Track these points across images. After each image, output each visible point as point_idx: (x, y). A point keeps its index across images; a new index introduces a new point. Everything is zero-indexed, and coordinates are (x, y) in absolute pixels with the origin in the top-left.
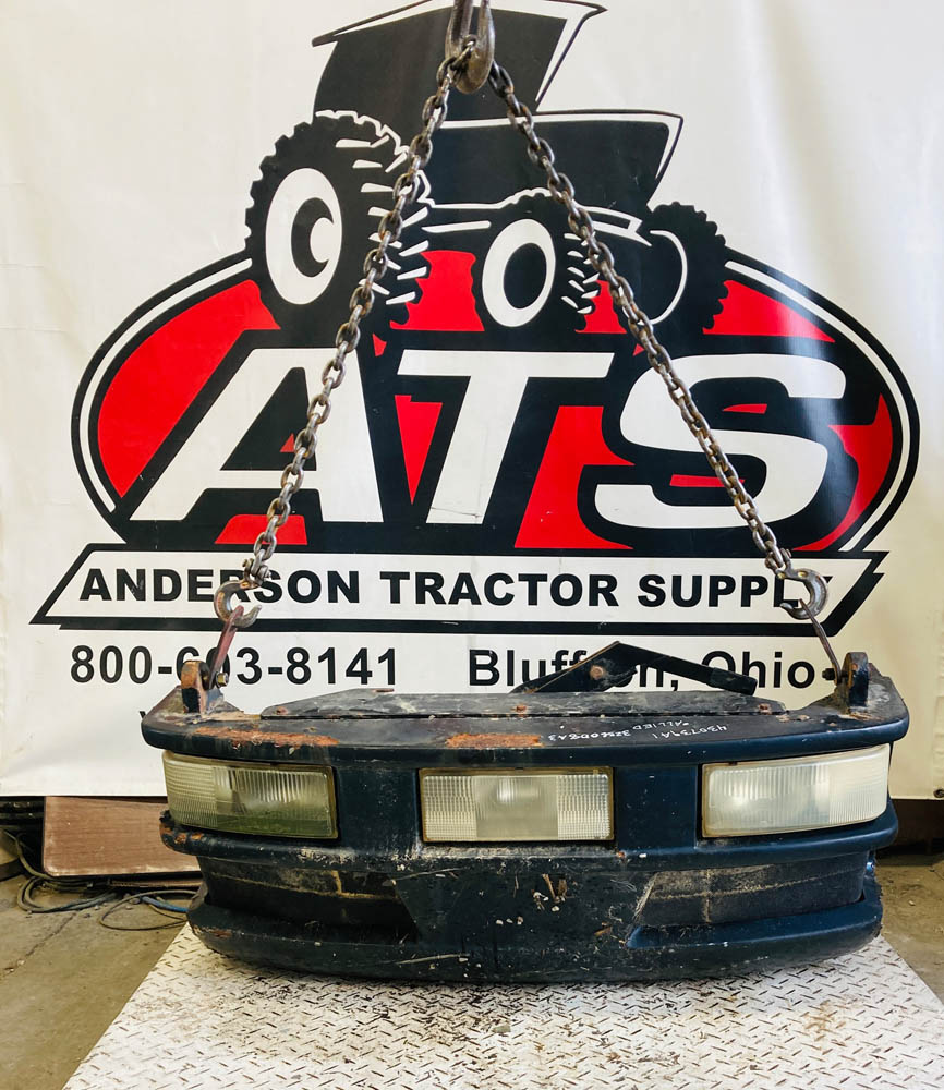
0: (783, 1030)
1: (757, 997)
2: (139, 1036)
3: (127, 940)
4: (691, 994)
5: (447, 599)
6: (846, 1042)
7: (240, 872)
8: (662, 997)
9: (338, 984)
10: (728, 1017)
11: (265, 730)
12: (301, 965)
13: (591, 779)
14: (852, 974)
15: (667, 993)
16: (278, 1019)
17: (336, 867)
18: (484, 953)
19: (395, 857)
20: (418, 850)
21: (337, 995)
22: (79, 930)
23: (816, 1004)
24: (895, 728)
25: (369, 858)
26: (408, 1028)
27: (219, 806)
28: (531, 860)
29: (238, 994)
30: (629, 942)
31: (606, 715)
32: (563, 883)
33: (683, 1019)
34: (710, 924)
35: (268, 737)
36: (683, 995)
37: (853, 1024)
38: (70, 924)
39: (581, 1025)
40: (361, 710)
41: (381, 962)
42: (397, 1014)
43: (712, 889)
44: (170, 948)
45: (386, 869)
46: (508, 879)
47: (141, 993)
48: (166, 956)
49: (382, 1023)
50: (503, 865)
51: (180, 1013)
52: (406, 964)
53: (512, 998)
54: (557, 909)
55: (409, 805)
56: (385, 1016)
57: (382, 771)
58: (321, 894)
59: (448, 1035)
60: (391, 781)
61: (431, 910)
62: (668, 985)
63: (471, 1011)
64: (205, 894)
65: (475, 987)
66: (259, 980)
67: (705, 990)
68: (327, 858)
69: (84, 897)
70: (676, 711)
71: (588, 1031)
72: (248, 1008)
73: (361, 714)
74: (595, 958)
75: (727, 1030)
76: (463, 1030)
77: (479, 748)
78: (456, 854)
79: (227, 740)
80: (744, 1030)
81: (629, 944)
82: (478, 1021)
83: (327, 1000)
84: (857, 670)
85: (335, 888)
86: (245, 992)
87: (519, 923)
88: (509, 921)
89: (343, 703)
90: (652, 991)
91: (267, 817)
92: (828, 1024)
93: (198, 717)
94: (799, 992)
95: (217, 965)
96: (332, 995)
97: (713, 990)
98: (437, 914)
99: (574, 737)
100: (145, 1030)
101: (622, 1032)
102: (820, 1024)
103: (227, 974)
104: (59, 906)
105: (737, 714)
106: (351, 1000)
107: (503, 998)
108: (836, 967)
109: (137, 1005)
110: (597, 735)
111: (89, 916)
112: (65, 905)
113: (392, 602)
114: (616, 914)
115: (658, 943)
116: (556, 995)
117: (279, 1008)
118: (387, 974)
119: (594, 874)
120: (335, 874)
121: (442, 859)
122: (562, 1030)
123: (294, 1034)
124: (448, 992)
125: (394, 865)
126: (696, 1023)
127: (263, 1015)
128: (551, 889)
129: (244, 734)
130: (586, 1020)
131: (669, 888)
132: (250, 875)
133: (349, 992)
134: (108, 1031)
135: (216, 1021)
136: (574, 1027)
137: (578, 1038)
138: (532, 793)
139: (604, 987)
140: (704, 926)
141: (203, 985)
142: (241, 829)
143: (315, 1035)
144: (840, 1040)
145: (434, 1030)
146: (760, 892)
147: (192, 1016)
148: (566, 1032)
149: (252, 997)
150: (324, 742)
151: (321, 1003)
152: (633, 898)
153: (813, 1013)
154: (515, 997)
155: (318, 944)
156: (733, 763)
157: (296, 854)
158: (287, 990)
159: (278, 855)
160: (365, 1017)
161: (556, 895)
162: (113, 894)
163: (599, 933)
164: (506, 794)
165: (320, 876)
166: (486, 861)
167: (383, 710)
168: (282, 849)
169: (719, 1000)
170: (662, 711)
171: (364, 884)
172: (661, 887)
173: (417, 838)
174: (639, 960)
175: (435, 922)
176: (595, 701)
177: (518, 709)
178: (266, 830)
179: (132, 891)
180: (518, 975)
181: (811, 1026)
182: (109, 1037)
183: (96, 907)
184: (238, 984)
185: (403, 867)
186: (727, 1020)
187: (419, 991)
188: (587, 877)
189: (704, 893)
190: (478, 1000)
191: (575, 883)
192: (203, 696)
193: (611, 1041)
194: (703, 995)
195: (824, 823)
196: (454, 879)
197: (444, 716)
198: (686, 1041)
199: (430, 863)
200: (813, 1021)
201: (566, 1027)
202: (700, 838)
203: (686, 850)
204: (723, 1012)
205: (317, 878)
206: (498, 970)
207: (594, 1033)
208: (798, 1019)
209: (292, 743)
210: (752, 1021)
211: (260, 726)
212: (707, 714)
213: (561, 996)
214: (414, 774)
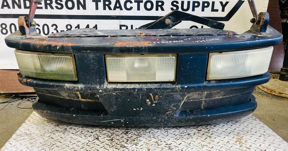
0: (228, 143)
1: (216, 131)
2: (15, 146)
3: (23, 112)
4: (195, 131)
5: (113, 9)
6: (250, 148)
7: (47, 92)
8: (186, 132)
9: (82, 127)
10: (208, 139)
11: (49, 41)
12: (70, 122)
13: (169, 58)
14: (243, 123)
15: (187, 130)
16: (62, 140)
17: (78, 90)
18: (129, 119)
19: (98, 87)
20: (106, 85)
21: (82, 131)
22: (9, 109)
23: (236, 133)
24: (279, 39)
25: (89, 87)
26: (105, 143)
27: (36, 69)
28: (146, 88)
29: (50, 131)
30: (177, 115)
31: (173, 36)
32: (157, 96)
33: (194, 139)
34: (203, 109)
35: (49, 43)
36: (192, 131)
37: (250, 140)
38: (7, 107)
39: (161, 141)
40: (84, 34)
41: (95, 121)
42: (101, 138)
43: (206, 98)
44: (31, 115)
45: (95, 91)
46: (138, 95)
47: (19, 130)
48: (29, 118)
49: (96, 141)
50: (136, 90)
51: (30, 138)
52: (104, 122)
53: (138, 132)
54: (154, 105)
55: (102, 68)
56: (97, 139)
57: (91, 56)
58: (74, 99)
59: (118, 145)
60: (95, 59)
61: (111, 105)
62: (187, 127)
63: (125, 137)
64: (38, 99)
65: (126, 128)
66: (57, 126)
67: (199, 129)
68: (74, 87)
69: (12, 99)
70: (198, 34)
71: (164, 144)
72: (53, 136)
73: (84, 36)
74: (165, 120)
75: (209, 143)
76: (123, 143)
77: (128, 46)
78: (120, 86)
79: (34, 44)
80: (215, 143)
81: (177, 116)
82: (128, 140)
83: (79, 133)
84: (265, 19)
85: (78, 98)
86: (52, 130)
87: (141, 110)
88: (138, 109)
89: (77, 32)
90: (182, 130)
91: (52, 73)
92: (242, 141)
93: (25, 37)
94: (229, 129)
95: (45, 121)
96: (80, 131)
97: (202, 129)
98: (113, 107)
99: (163, 42)
100: (18, 144)
101: (175, 144)
102: (239, 140)
103: (47, 124)
104: (4, 101)
105: (220, 35)
106: (86, 133)
107: (135, 132)
108: (238, 121)
109: (17, 135)
110: (171, 42)
111: (12, 104)
112: (6, 101)
113: (96, 10)
114: (174, 106)
115: (186, 116)
116: (152, 131)
117: (63, 136)
118: (98, 125)
119: (168, 93)
120: (78, 93)
121: (115, 88)
122: (155, 143)
123: (67, 145)
124: (117, 130)
125: (98, 90)
126: (199, 141)
127: (58, 138)
128: (153, 98)
129: (41, 42)
130: (163, 140)
131: (192, 98)
132: (50, 93)
133: (86, 130)
134: (5, 145)
135: (41, 140)
136: (159, 142)
137: (161, 146)
138: (146, 65)
139: (167, 128)
140: (201, 110)
141: (39, 128)
142: (44, 77)
143: (74, 146)
144: (248, 147)
145: (114, 144)
146: (221, 98)
147: (35, 139)
148: (157, 144)
149: (55, 132)
150: (70, 44)
151: (77, 134)
152: (180, 101)
153: (236, 137)
154: (139, 132)
155: (74, 115)
156: (221, 52)
157: (63, 86)
158: (66, 129)
159: (57, 86)
160: (91, 139)
161: (154, 101)
162: (20, 98)
163: (168, 113)
164: (137, 65)
165: (73, 94)
166: (130, 89)
167: (92, 34)
168: (58, 84)
169: (204, 133)
170: (193, 34)
171: (89, 96)
172: (189, 97)
173: (106, 80)
174: (180, 121)
175: (113, 109)
176: (168, 32)
177: (140, 34)
178: (52, 77)
179: (26, 97)
180: (140, 125)
181: (237, 141)
182: (5, 147)
183: (15, 102)
184: (51, 127)
185: (101, 91)
186: (208, 140)
187: (108, 130)
188: (165, 94)
189: (203, 99)
190: (127, 133)
191: (161, 97)
192: (27, 30)
193: (172, 147)
194: (199, 131)
195: (249, 75)
196: (119, 95)
197: (114, 36)
198: (197, 148)
199: (110, 89)
200: (237, 140)
201: (157, 142)
202: (206, 80)
203: (201, 85)
204: (207, 137)
205: (72, 94)
206: (133, 123)
207: (166, 145)
208: (232, 139)
209: (58, 45)
210: (217, 140)
211: (47, 40)
212: (209, 35)
213: (153, 131)
214: (103, 56)
